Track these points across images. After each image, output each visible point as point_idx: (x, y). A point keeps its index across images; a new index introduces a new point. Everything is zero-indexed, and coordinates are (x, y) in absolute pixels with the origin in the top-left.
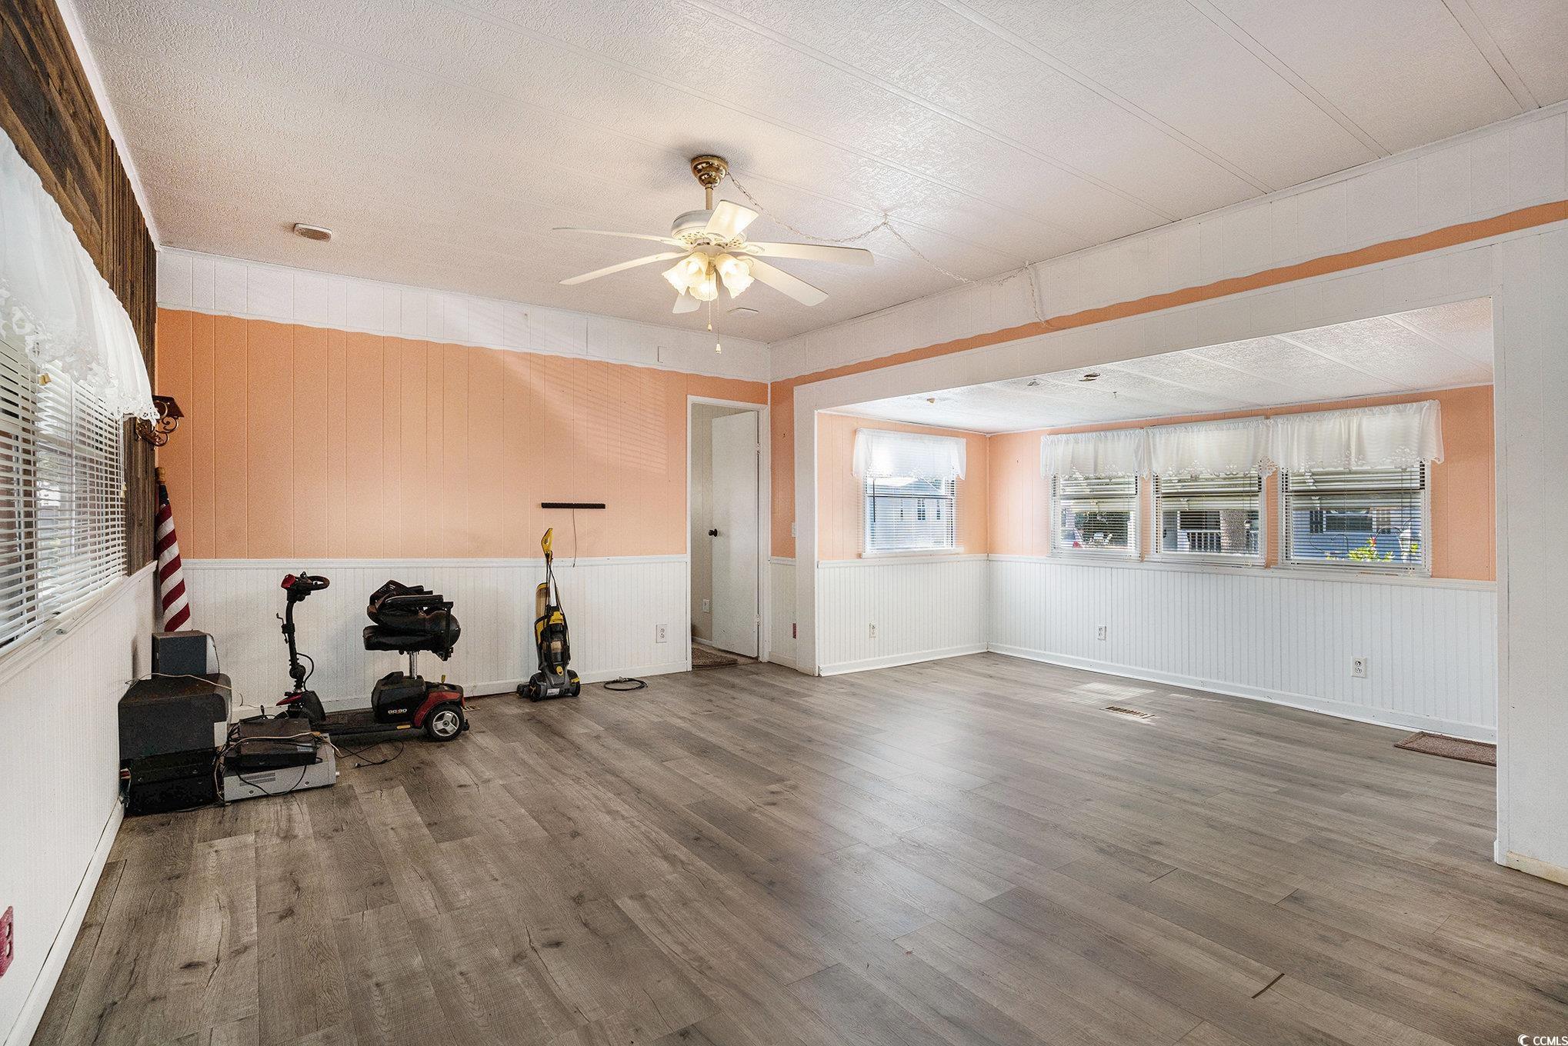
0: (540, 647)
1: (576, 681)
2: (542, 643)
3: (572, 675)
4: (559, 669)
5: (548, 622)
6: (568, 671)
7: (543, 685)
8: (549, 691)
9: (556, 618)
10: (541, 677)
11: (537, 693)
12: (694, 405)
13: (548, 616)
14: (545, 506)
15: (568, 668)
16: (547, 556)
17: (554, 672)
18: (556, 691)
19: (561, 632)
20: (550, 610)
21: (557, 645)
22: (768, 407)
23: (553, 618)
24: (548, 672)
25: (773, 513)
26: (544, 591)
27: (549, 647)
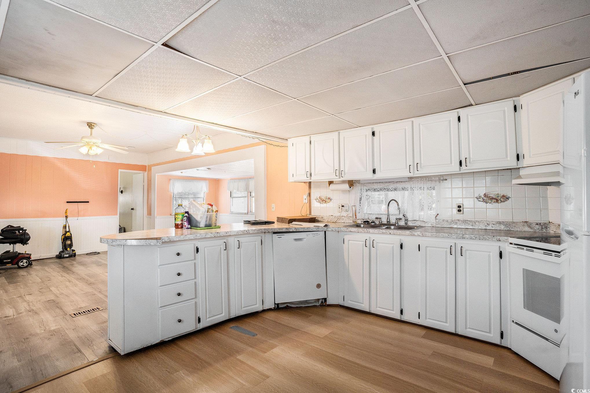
0: (63, 243)
1: (74, 252)
2: (63, 242)
3: (73, 251)
4: (68, 249)
5: (65, 236)
6: (72, 250)
7: (63, 254)
8: (65, 255)
9: (68, 234)
10: (63, 252)
11: (61, 256)
12: (121, 172)
13: (65, 234)
14: (67, 202)
15: (73, 249)
16: (66, 217)
17: (67, 250)
18: (67, 255)
19: (70, 238)
20: (66, 232)
21: (68, 242)
22: (147, 172)
23: (67, 234)
24: (65, 250)
25: (148, 203)
26: (65, 227)
27: (65, 243)
